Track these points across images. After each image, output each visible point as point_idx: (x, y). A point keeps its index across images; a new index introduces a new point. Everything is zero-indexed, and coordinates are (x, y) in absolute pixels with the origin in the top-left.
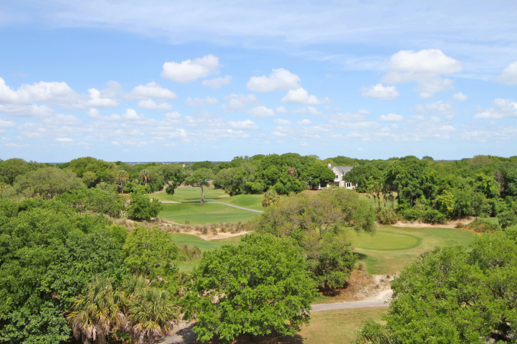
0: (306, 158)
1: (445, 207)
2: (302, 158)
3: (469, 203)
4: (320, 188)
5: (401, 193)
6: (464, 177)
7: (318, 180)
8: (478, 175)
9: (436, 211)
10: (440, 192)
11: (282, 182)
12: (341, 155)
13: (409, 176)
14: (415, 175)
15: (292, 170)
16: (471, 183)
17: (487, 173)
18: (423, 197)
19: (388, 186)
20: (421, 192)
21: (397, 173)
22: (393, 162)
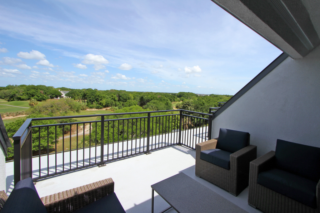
0: (49, 87)
1: (102, 104)
2: (47, 87)
3: (109, 103)
4: (55, 98)
5: (88, 100)
6: (108, 95)
7: (54, 95)
8: (112, 95)
9: (100, 105)
10: (101, 100)
11: (37, 96)
12: (63, 87)
13: (91, 95)
14: (93, 94)
15: (42, 92)
16: (110, 97)
17: (114, 94)
18: (96, 102)
19: (84, 98)
20: (95, 100)
21: (87, 94)
22: (85, 90)
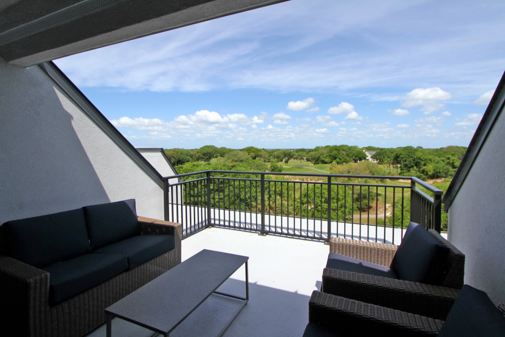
0: (352, 147)
1: (427, 172)
2: (349, 147)
3: (441, 171)
4: (359, 162)
5: (402, 165)
6: (439, 157)
7: (358, 158)
8: (448, 156)
9: (422, 175)
10: (425, 165)
11: (339, 158)
12: (370, 146)
13: (407, 156)
14: (410, 156)
15: (344, 153)
16: (443, 161)
17: (453, 155)
18: (415, 167)
19: (395, 161)
20: (414, 164)
21: (400, 155)
22: (399, 149)
